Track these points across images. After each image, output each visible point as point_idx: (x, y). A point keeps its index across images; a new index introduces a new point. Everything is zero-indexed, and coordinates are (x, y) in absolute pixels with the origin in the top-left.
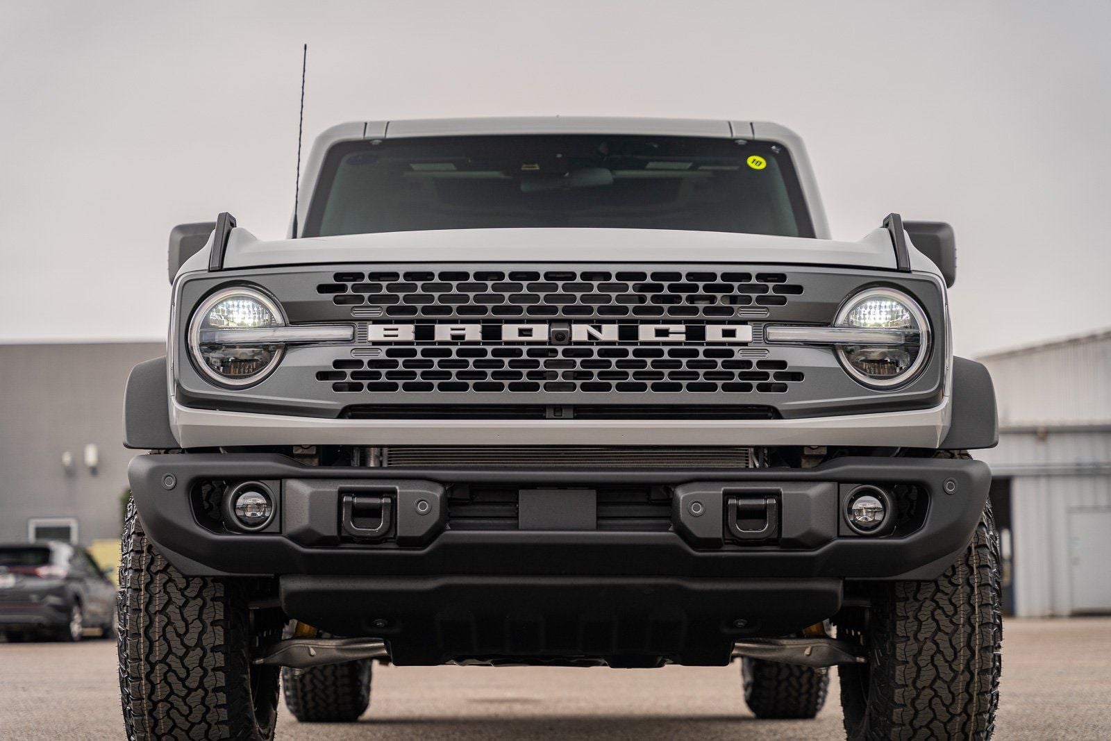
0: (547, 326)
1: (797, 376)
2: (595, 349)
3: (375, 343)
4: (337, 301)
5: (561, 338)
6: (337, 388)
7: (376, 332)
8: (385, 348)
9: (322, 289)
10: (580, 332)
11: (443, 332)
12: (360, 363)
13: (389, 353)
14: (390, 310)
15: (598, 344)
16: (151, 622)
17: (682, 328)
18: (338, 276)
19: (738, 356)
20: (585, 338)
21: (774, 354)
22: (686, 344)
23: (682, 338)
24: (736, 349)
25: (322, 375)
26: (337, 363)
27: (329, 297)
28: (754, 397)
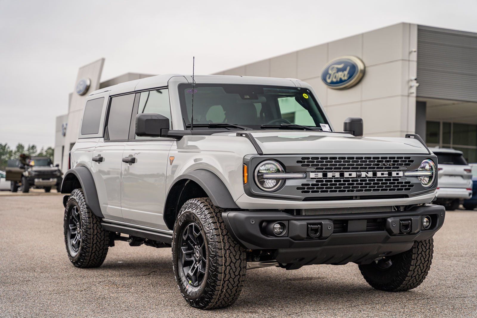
0: (355, 173)
1: (412, 186)
2: (368, 179)
3: (312, 178)
4: (302, 165)
5: (359, 176)
6: (303, 192)
7: (312, 175)
8: (315, 180)
9: (298, 162)
10: (363, 174)
11: (330, 175)
12: (309, 185)
13: (317, 181)
14: (317, 169)
15: (367, 178)
16: (226, 268)
17: (387, 173)
18: (303, 158)
19: (400, 181)
20: (365, 176)
21: (408, 180)
22: (388, 177)
23: (387, 176)
24: (399, 178)
25: (298, 188)
26: (303, 185)
27: (300, 164)
28: (403, 192)
